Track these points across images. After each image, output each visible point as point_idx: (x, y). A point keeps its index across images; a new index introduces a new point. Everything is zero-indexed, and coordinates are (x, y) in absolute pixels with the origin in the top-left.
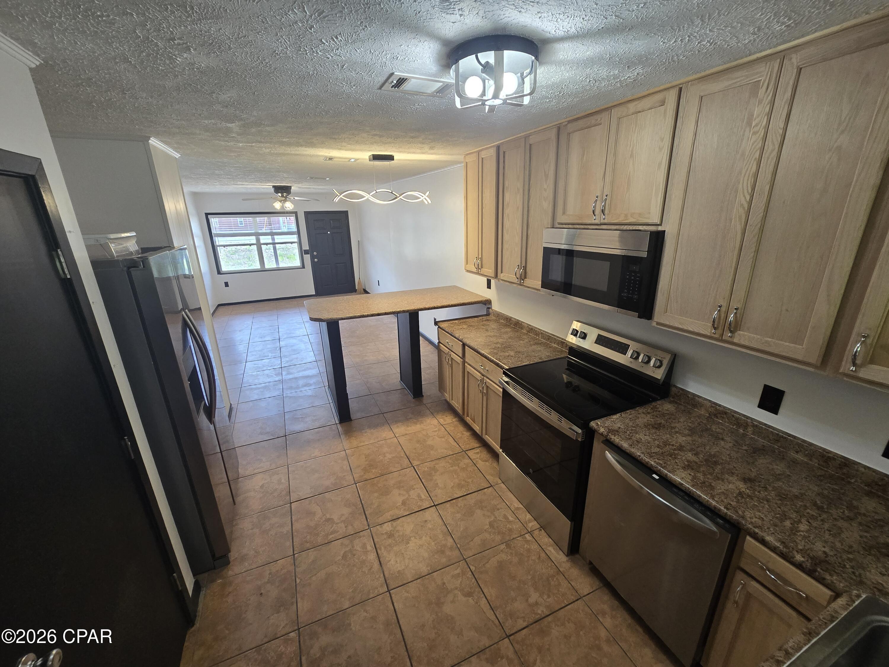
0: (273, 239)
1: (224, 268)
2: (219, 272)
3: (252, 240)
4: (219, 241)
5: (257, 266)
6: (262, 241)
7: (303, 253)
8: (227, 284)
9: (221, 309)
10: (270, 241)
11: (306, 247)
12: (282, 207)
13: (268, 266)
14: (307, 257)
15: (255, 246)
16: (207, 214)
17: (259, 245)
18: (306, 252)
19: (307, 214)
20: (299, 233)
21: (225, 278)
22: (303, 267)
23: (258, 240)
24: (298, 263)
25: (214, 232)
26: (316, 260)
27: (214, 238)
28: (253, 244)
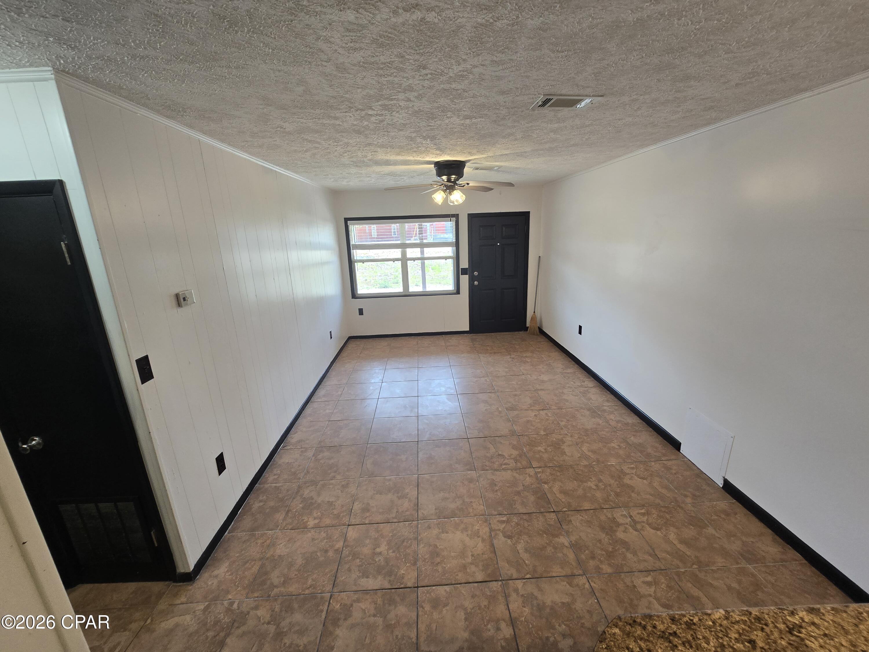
0: (422, 253)
1: (361, 290)
2: (354, 295)
3: (397, 253)
4: (357, 254)
5: (399, 289)
6: (409, 256)
7: (459, 272)
8: (361, 312)
9: (352, 345)
10: (419, 255)
11: (465, 264)
13: (413, 289)
14: (465, 279)
15: (400, 262)
16: (346, 220)
17: (404, 260)
18: (464, 271)
19: (472, 217)
20: (457, 244)
21: (359, 304)
22: (458, 292)
23: (404, 254)
24: (450, 286)
25: (352, 242)
26: (476, 283)
27: (352, 251)
28: (397, 260)
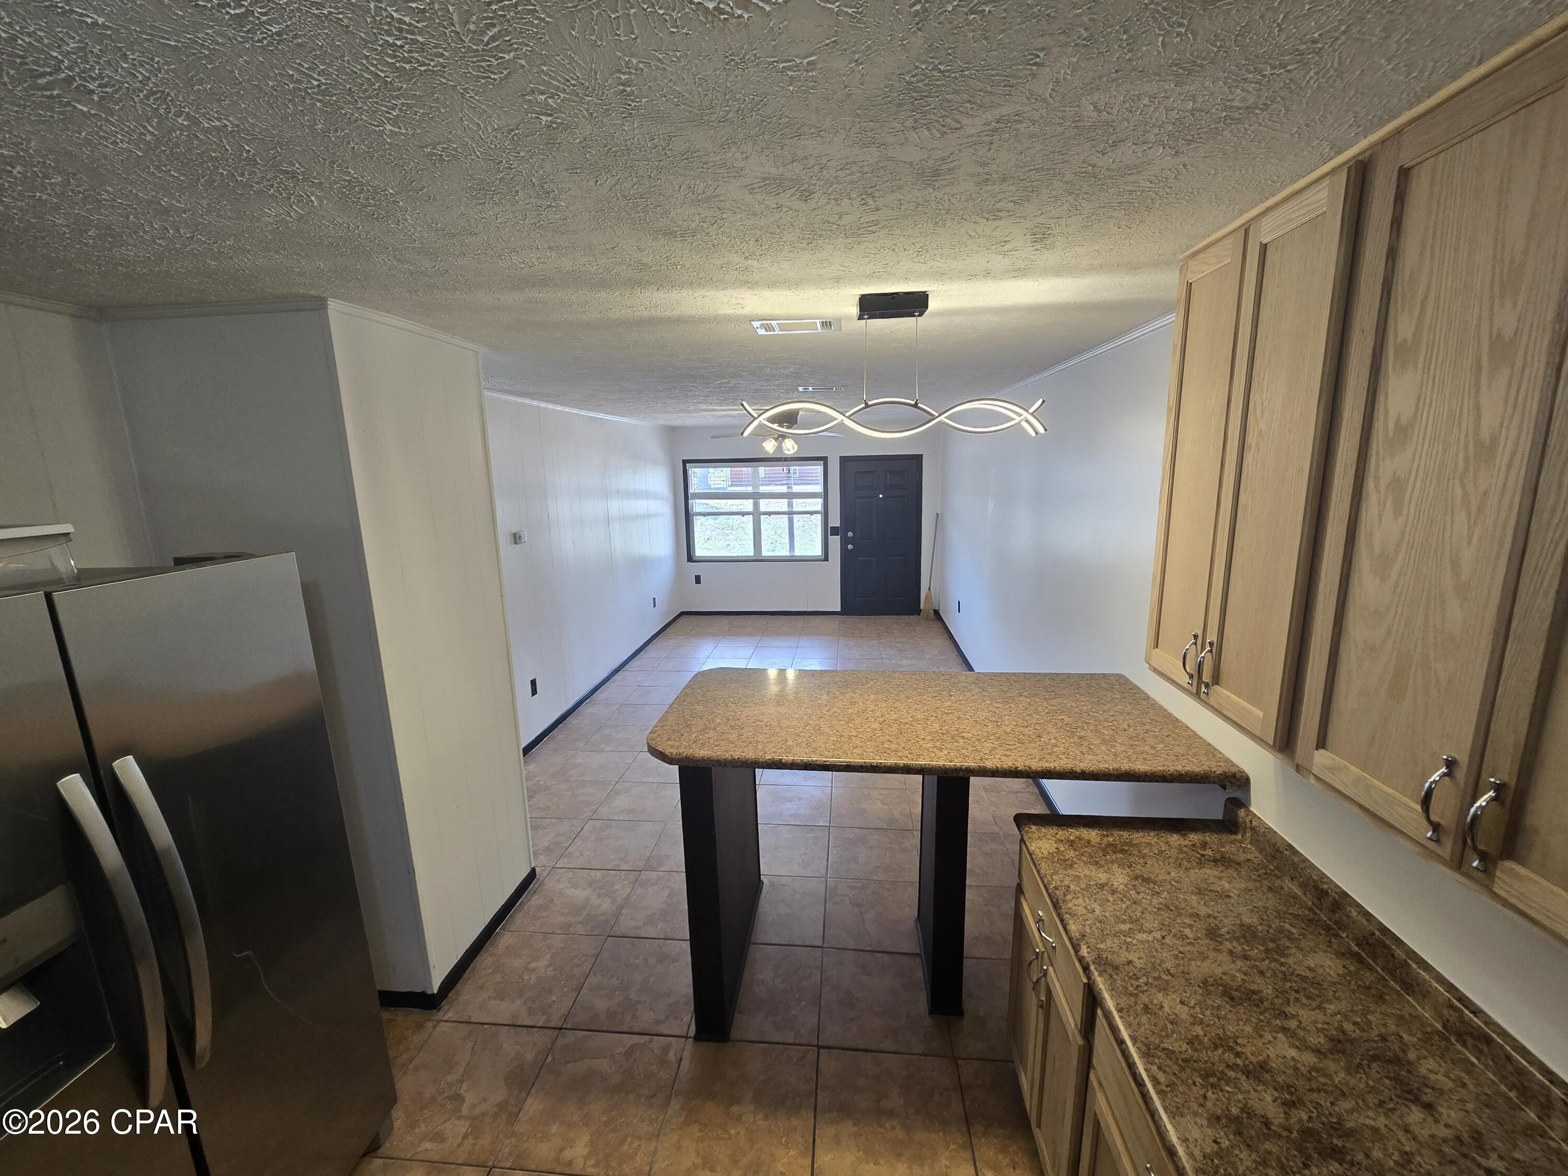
0: (790, 505)
1: (699, 552)
2: (690, 558)
3: (748, 505)
4: (697, 505)
5: (749, 552)
6: (763, 508)
7: (828, 531)
8: (698, 580)
9: (684, 620)
10: (785, 509)
11: (835, 521)
12: (779, 448)
13: (765, 553)
14: (835, 541)
15: (751, 517)
16: (685, 462)
17: (757, 515)
18: (835, 531)
19: (844, 460)
20: (825, 496)
21: (696, 568)
22: (826, 558)
23: (756, 506)
24: (818, 551)
25: (691, 490)
26: (850, 547)
27: (690, 502)
28: (748, 513)
